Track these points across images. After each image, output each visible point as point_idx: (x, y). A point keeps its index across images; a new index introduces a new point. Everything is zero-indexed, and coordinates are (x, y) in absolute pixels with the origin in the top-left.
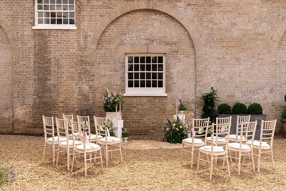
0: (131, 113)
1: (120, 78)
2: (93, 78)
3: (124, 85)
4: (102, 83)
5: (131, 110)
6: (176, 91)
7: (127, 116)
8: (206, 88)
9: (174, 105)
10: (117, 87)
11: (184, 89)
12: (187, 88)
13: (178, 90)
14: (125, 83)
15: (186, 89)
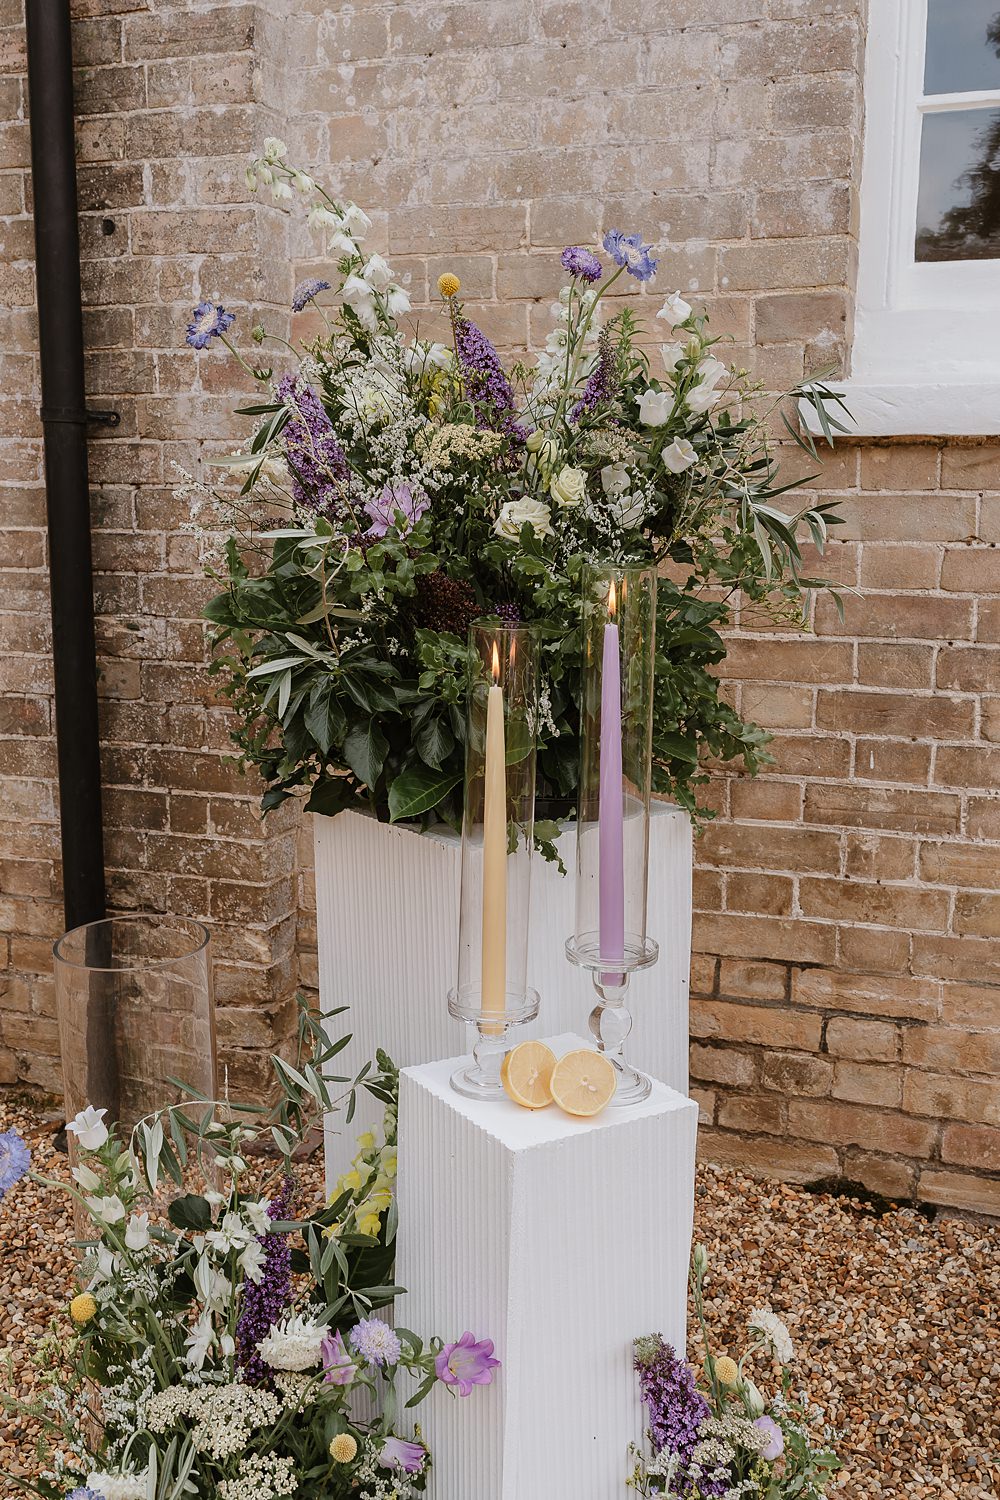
0: (948, 779)
1: (762, 62)
2: (234, 75)
3: (819, 207)
4: (400, 183)
5: (943, 715)
7: (870, 838)
10: (695, 246)
14: (846, 166)
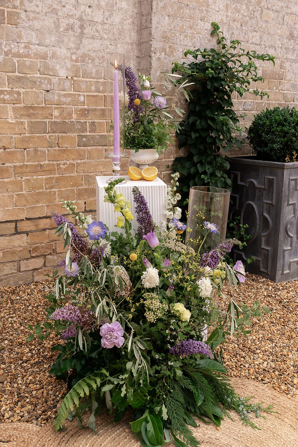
6: (37, 24)
8: (191, 28)
9: (29, 116)
11: (81, 19)
12: (98, 17)
13: (49, 22)
15: (92, 22)
